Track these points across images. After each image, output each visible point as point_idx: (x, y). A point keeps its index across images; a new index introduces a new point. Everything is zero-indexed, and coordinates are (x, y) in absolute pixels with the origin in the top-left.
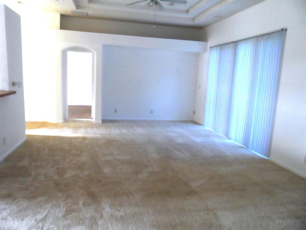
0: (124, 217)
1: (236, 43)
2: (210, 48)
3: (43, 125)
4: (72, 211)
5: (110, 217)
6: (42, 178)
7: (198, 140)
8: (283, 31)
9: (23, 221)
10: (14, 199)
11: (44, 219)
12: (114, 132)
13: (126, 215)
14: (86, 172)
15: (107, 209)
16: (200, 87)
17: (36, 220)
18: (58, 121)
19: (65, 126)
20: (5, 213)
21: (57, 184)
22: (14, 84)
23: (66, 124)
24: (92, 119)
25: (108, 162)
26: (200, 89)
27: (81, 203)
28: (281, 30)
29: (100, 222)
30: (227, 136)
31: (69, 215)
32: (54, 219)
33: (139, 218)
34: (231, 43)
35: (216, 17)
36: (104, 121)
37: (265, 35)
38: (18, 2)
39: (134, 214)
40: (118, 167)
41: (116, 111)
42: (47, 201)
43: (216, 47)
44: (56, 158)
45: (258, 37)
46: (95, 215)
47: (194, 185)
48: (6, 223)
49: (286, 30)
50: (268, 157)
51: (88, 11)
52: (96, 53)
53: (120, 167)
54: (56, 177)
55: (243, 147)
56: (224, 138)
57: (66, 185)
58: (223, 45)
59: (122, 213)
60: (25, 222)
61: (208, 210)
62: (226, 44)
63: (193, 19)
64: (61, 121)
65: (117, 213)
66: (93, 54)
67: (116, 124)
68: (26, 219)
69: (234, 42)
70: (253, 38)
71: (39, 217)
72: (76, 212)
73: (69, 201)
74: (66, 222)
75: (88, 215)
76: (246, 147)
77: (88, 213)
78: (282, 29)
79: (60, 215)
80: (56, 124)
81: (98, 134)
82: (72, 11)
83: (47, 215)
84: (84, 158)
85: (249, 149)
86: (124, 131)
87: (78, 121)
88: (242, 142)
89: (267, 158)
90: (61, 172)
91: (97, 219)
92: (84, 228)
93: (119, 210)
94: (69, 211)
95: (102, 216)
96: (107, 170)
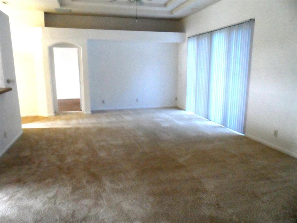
0: (124, 189)
1: (211, 33)
2: (188, 38)
3: (36, 119)
4: (78, 188)
5: (112, 191)
6: (46, 164)
7: (182, 123)
8: (252, 21)
9: (37, 199)
10: (25, 183)
11: (55, 197)
12: (104, 121)
13: (125, 187)
14: (84, 157)
15: (108, 185)
16: (180, 75)
17: (48, 197)
18: (50, 115)
19: (56, 119)
20: (20, 194)
21: (60, 168)
22: (8, 81)
23: (58, 117)
24: (82, 110)
25: (102, 147)
26: (180, 77)
27: (84, 181)
28: (249, 20)
29: (104, 195)
30: (208, 119)
31: (76, 192)
32: (64, 195)
33: (136, 189)
34: (207, 33)
35: (193, 9)
36: (93, 112)
37: (237, 25)
38: (3, 2)
39: (132, 187)
40: (113, 151)
41: (103, 102)
42: (54, 183)
43: (193, 38)
44: (55, 147)
45: (230, 27)
46: (99, 189)
47: (181, 160)
48: (22, 202)
49: (254, 20)
50: (244, 133)
51: (71, 9)
52: (81, 48)
53: (114, 150)
54: (58, 163)
55: (222, 127)
56: (205, 120)
57: (68, 169)
58: (199, 35)
59: (121, 186)
60: (39, 199)
61: (194, 179)
62: (202, 34)
63: (171, 12)
64: (52, 114)
65: (117, 187)
66: (78, 49)
67: (105, 114)
68: (39, 198)
69: (210, 32)
70: (226, 28)
71: (50, 195)
72: (82, 188)
73: (74, 181)
74: (74, 197)
75: (93, 190)
76: (225, 126)
77: (92, 189)
78: (251, 19)
79: (68, 192)
80: (47, 117)
81: (89, 124)
82: (56, 9)
83: (56, 193)
84: (80, 145)
85: (227, 128)
86: (113, 119)
87: (68, 113)
88: (221, 123)
89: (243, 135)
90: (62, 158)
91: (101, 193)
92: (91, 200)
93: (119, 185)
94: (75, 189)
95: (104, 190)
96: (103, 154)
